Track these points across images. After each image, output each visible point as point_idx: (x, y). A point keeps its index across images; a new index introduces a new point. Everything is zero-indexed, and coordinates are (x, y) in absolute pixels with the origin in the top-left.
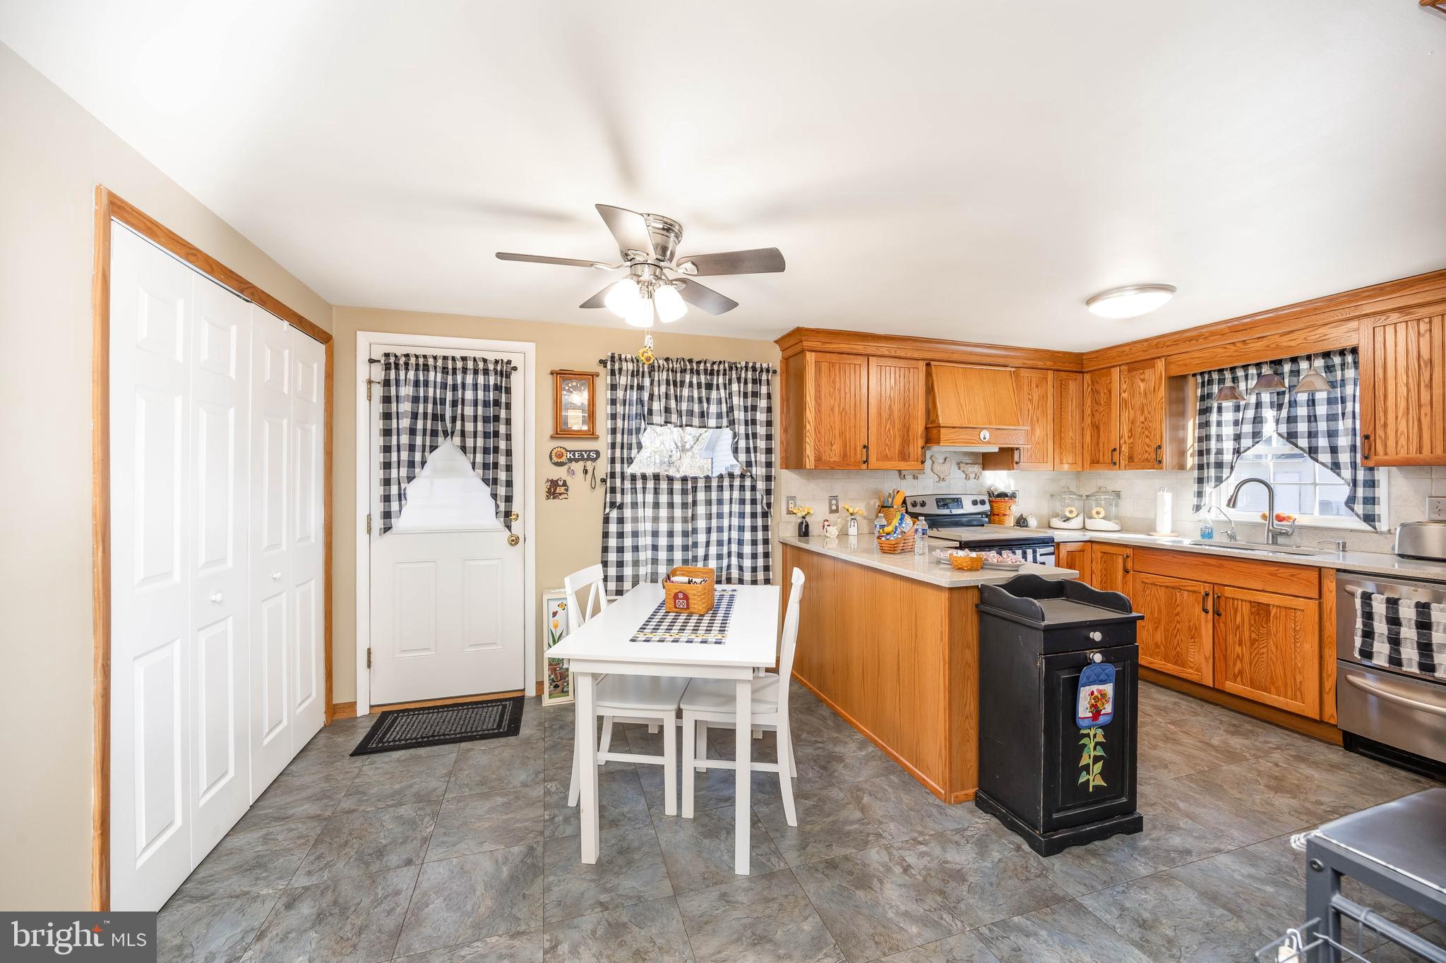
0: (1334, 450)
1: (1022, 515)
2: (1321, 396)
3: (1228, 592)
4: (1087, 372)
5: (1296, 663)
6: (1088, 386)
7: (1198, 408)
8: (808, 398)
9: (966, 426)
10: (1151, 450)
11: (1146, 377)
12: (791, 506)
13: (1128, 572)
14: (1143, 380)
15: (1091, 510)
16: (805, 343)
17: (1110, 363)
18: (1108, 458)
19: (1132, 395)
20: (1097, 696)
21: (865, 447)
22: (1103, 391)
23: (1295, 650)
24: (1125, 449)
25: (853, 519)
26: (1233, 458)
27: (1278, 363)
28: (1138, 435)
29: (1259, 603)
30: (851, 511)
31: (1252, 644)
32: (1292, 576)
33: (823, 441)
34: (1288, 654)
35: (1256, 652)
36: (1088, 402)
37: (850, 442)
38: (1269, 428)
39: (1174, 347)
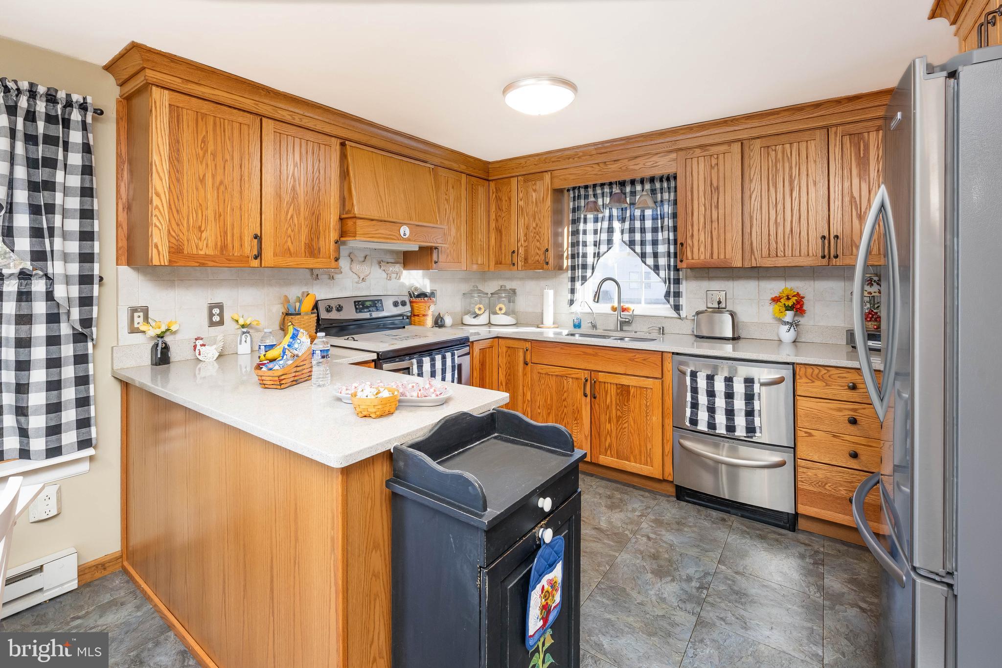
0: (655, 255)
1: (439, 314)
2: (648, 213)
3: (602, 377)
4: (492, 180)
5: (647, 433)
6: (493, 193)
7: (571, 218)
8: (155, 158)
9: (386, 219)
10: (541, 253)
11: (537, 187)
12: (136, 320)
13: (527, 364)
14: (535, 191)
15: (495, 306)
16: (149, 73)
17: (511, 173)
18: (508, 260)
19: (527, 204)
20: (547, 591)
21: (256, 237)
22: (504, 198)
23: (647, 423)
24: (521, 251)
25: (244, 333)
26: (594, 261)
27: (622, 184)
28: (531, 239)
29: (622, 385)
30: (241, 322)
31: (618, 421)
32: (644, 360)
33: (185, 225)
34: (642, 426)
35: (620, 427)
36: (493, 208)
37: (233, 229)
38: (617, 236)
39: (557, 163)
